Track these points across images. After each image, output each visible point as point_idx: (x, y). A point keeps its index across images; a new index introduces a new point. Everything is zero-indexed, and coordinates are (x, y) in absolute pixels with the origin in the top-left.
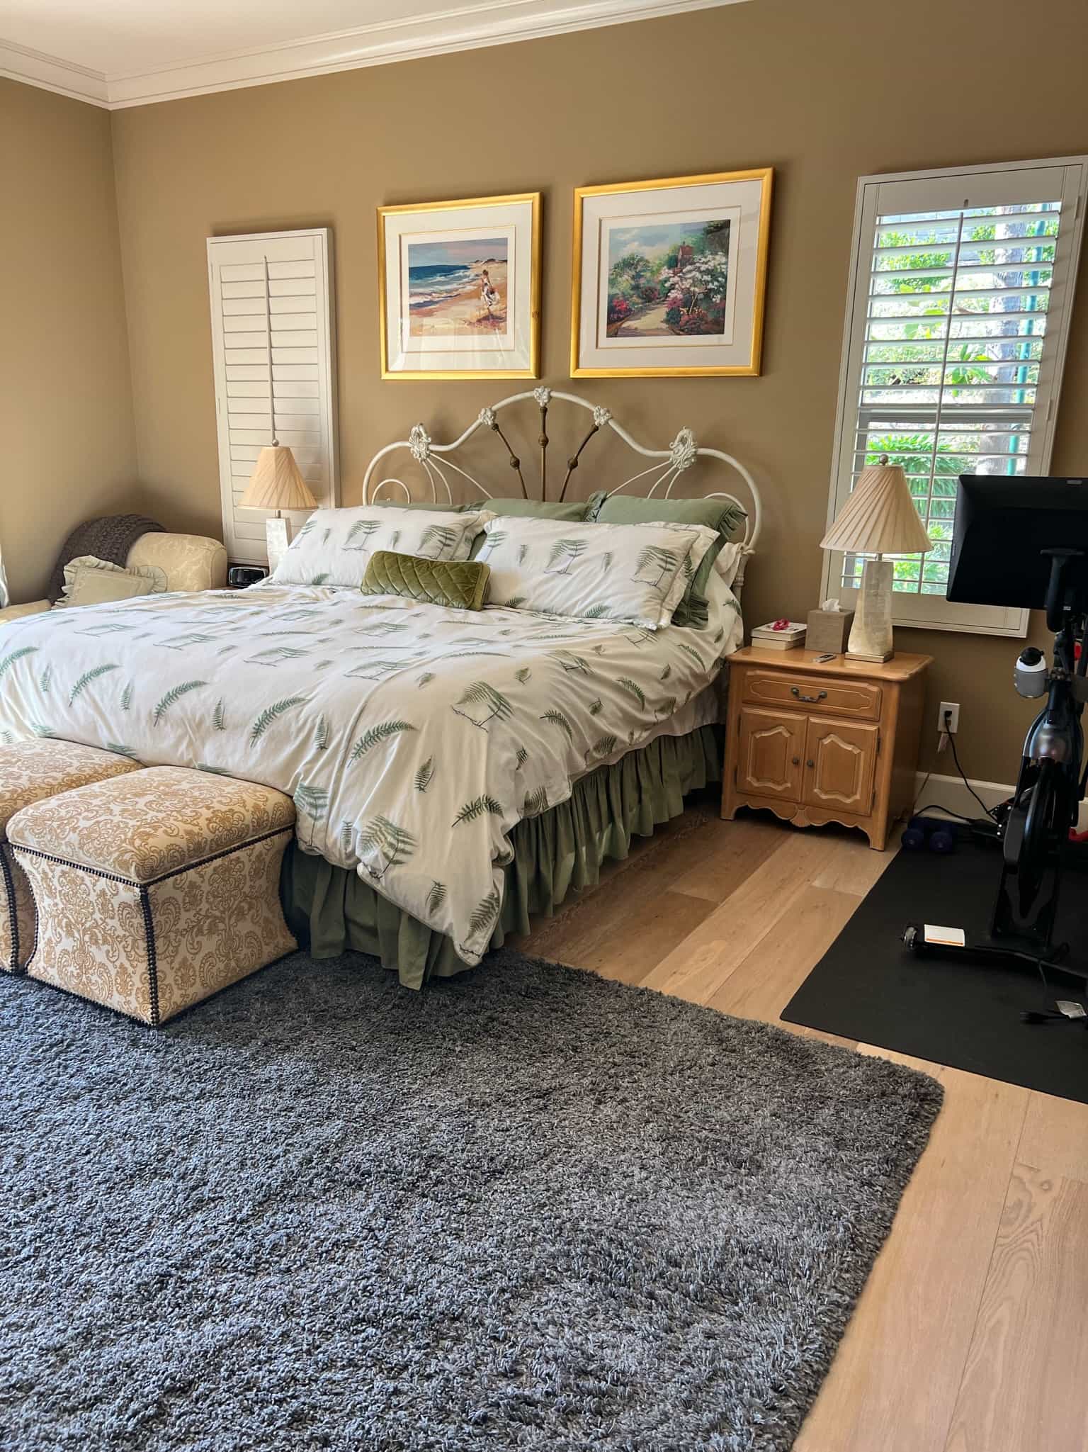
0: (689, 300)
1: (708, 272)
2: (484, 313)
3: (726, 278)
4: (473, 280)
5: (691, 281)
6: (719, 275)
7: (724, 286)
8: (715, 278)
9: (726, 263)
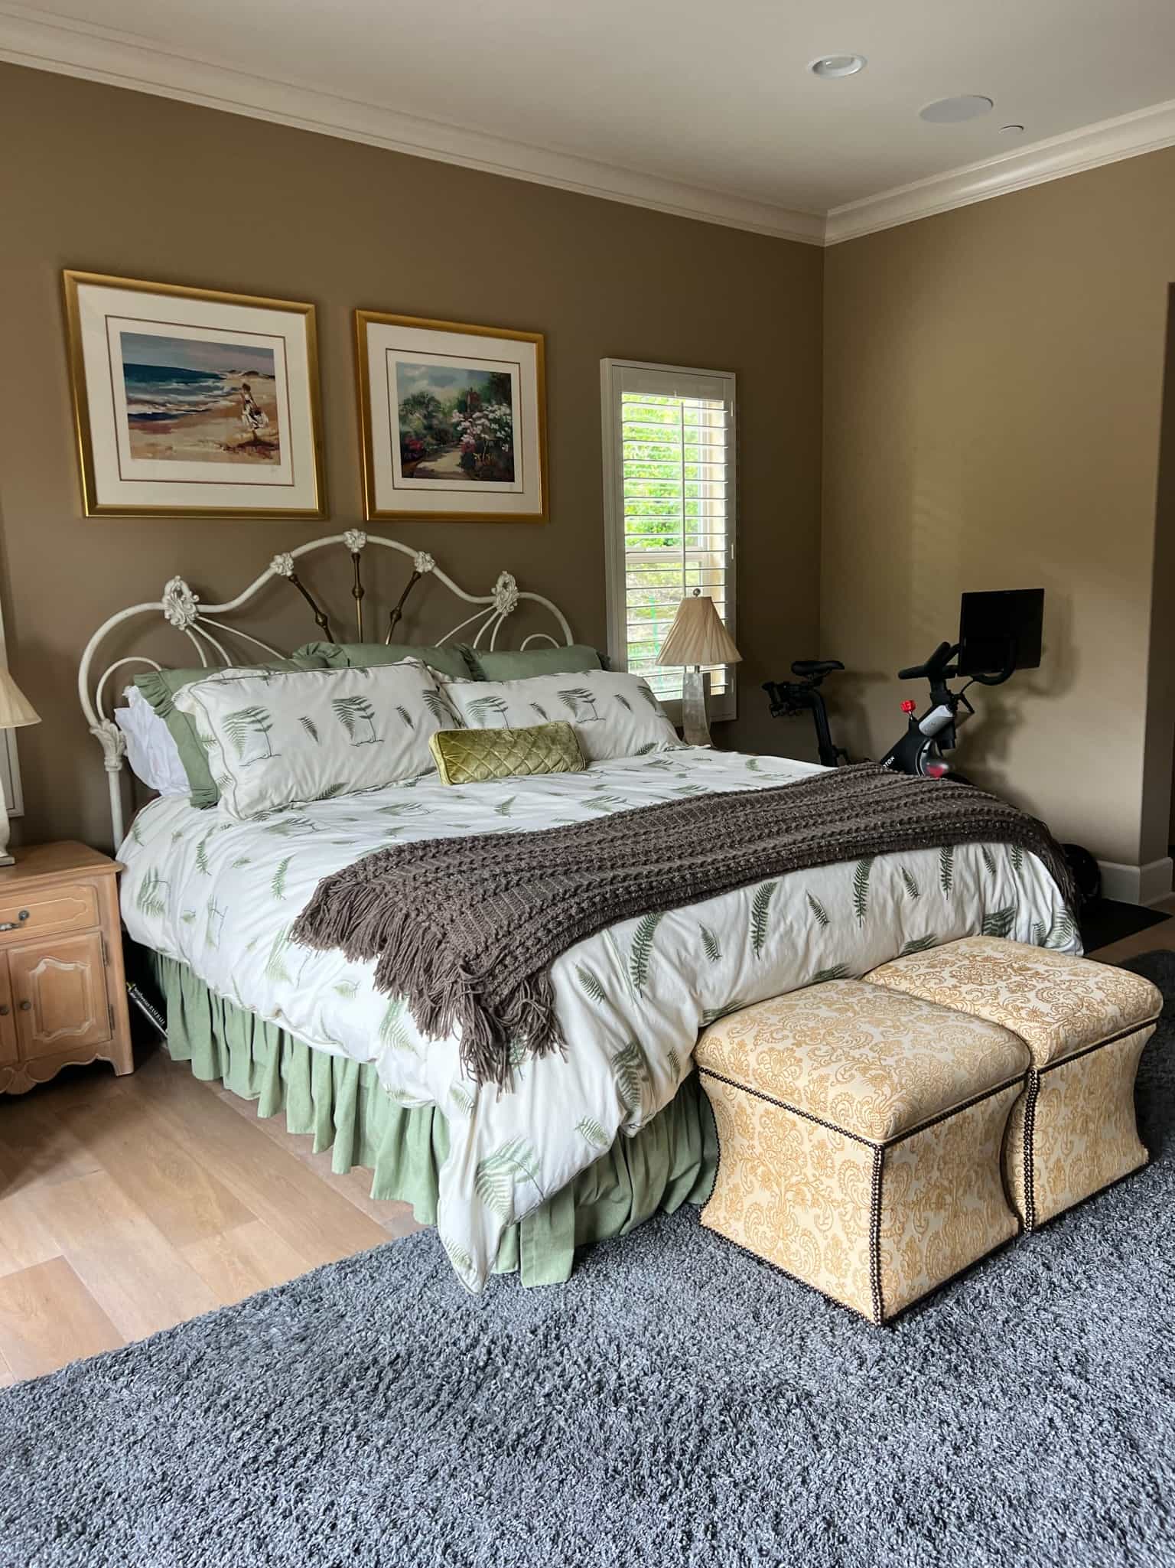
0: (480, 446)
1: (494, 421)
2: (247, 436)
3: (511, 428)
4: (229, 394)
5: (480, 427)
6: (505, 425)
7: (510, 436)
8: (502, 428)
9: (510, 415)
